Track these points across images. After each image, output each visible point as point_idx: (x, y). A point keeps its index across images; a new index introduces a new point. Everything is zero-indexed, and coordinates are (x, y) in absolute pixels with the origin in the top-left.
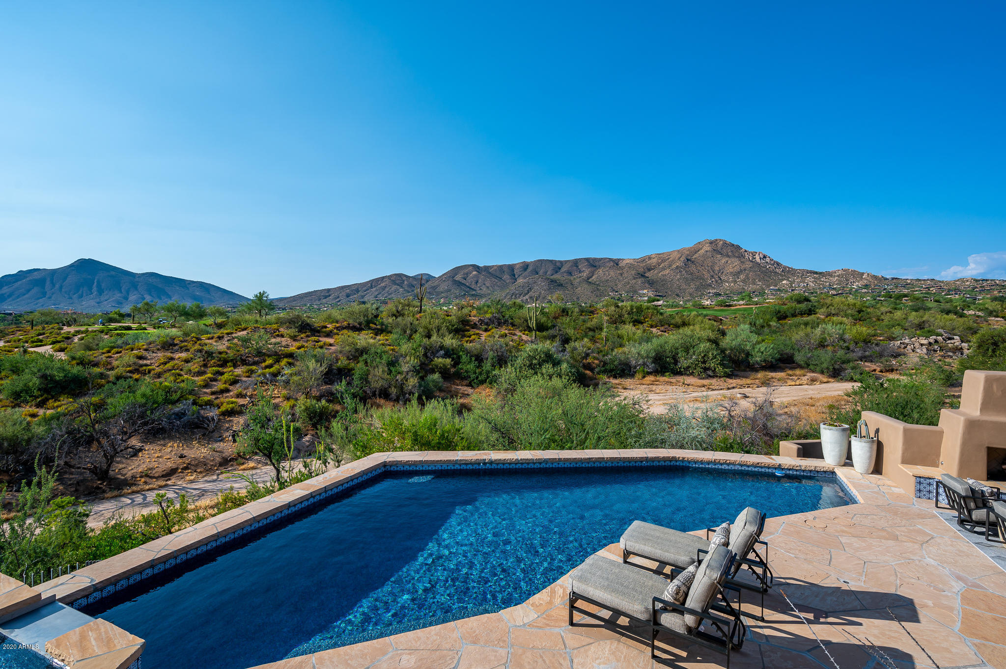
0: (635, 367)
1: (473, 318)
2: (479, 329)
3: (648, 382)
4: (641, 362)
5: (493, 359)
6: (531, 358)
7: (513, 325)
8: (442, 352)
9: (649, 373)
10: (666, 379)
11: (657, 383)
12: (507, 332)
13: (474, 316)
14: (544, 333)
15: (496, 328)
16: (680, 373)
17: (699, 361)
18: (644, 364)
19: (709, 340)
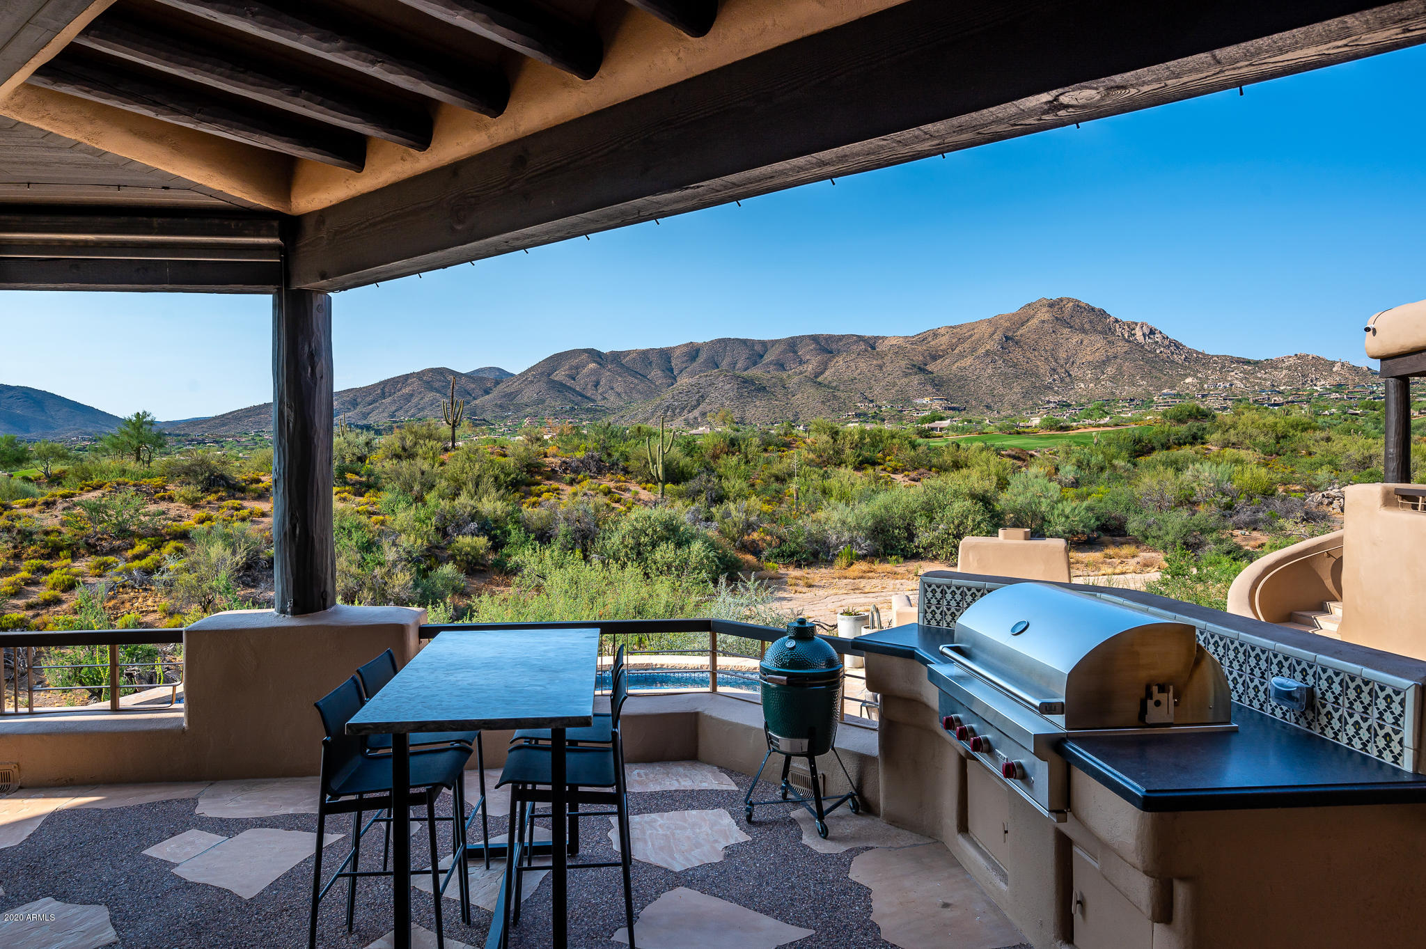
0: (837, 546)
1: (551, 459)
2: (560, 480)
3: (856, 574)
4: (846, 536)
5: (566, 536)
6: (637, 532)
7: (626, 471)
8: (473, 526)
9: (864, 557)
10: (888, 567)
11: (870, 575)
12: (612, 485)
13: (554, 456)
14: (682, 487)
15: (591, 477)
16: (916, 556)
17: (949, 534)
18: (852, 541)
19: (974, 496)
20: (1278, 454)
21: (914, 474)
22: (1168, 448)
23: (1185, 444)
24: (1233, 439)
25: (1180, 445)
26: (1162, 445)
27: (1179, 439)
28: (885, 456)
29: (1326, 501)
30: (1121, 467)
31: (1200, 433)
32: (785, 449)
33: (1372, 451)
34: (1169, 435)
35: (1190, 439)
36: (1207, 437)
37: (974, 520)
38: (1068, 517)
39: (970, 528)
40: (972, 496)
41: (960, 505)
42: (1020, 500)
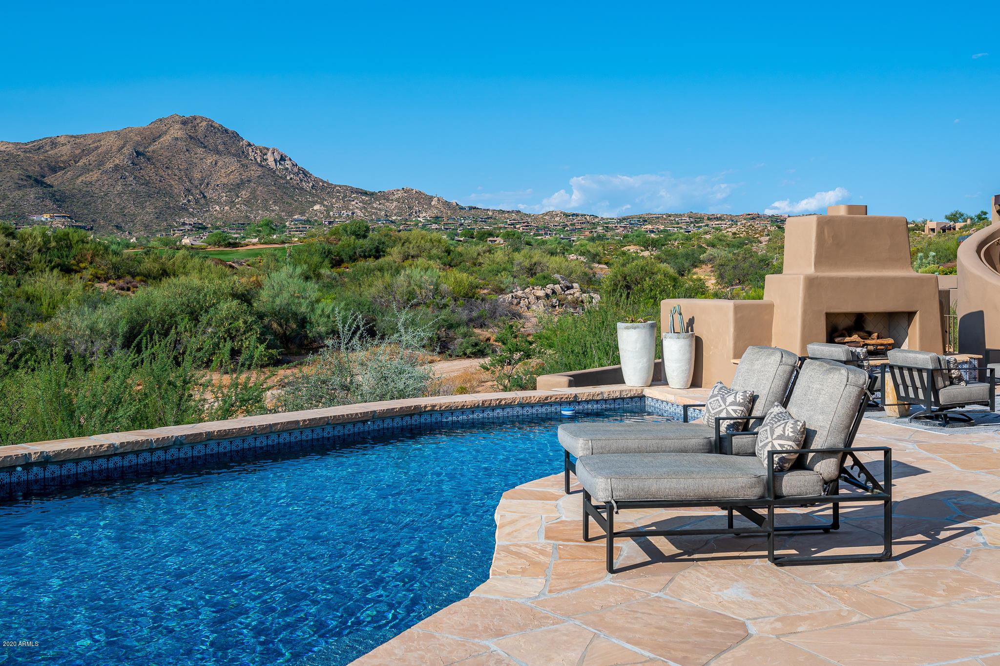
20: (451, 266)
21: (121, 283)
22: (354, 260)
23: (370, 257)
24: (412, 253)
25: (365, 257)
26: (350, 258)
27: (364, 252)
28: (80, 262)
29: (515, 301)
30: (328, 277)
31: (381, 246)
33: (534, 260)
34: (354, 248)
35: (373, 252)
36: (388, 250)
37: (245, 322)
38: (329, 317)
39: (242, 330)
40: (235, 296)
41: (229, 306)
42: (278, 301)
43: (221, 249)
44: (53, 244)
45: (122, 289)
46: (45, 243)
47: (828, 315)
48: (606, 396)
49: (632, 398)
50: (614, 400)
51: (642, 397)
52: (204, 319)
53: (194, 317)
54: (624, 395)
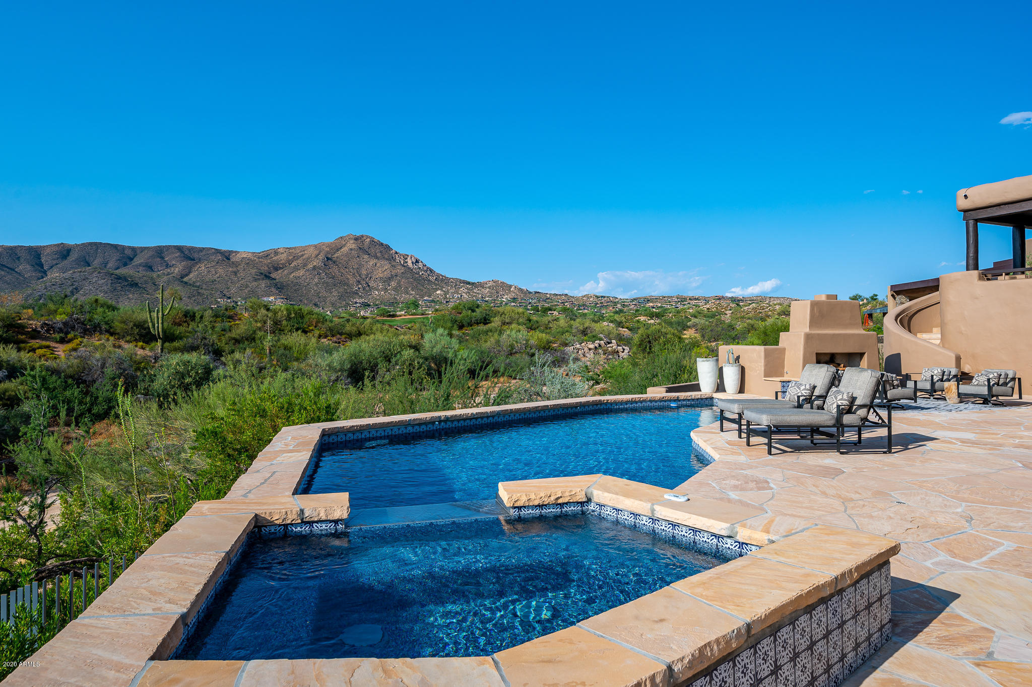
20: (531, 329)
21: (335, 339)
22: (471, 326)
23: (480, 323)
24: (507, 321)
25: (478, 324)
26: (468, 324)
27: (477, 320)
28: (309, 326)
30: (458, 335)
31: (487, 317)
32: (231, 320)
33: (585, 326)
34: (471, 318)
35: (483, 321)
36: (492, 319)
37: (418, 363)
38: (465, 360)
39: (416, 368)
40: (411, 347)
41: (408, 353)
42: (435, 350)
43: (385, 318)
44: (293, 315)
45: (336, 342)
46: (288, 315)
47: (817, 354)
48: (693, 397)
49: (706, 399)
50: (698, 399)
51: (712, 398)
52: (393, 360)
53: (388, 359)
54: (703, 397)
